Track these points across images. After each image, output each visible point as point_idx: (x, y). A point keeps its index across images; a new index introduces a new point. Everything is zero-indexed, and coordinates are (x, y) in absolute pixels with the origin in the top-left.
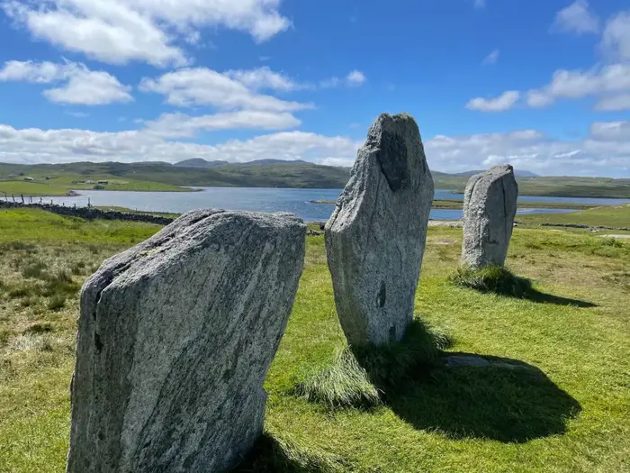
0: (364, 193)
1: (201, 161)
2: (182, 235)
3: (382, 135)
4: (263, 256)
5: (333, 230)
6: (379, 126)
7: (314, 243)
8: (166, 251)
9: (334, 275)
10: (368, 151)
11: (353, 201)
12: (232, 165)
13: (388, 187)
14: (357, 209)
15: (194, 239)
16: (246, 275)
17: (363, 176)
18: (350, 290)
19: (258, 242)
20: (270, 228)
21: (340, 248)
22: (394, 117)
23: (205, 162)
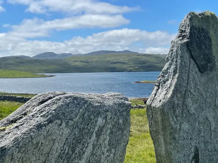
0: (177, 75)
1: (52, 54)
2: (32, 114)
3: (191, 29)
4: (96, 129)
5: (153, 105)
6: (188, 22)
7: (140, 115)
8: (20, 127)
9: (155, 141)
10: (180, 42)
11: (169, 82)
12: (76, 56)
13: (197, 70)
14: (172, 88)
15: (41, 116)
16: (83, 144)
17: (176, 61)
18: (168, 154)
19: (92, 117)
20: (102, 106)
21: (159, 119)
22: (200, 15)
23: (55, 55)
